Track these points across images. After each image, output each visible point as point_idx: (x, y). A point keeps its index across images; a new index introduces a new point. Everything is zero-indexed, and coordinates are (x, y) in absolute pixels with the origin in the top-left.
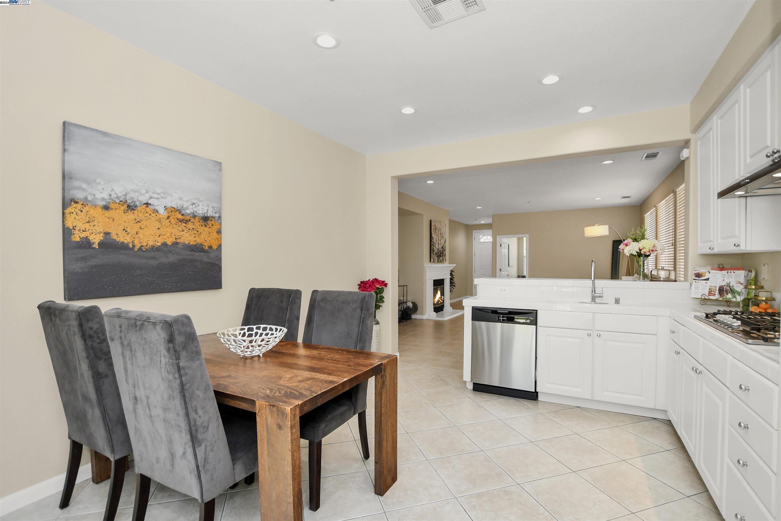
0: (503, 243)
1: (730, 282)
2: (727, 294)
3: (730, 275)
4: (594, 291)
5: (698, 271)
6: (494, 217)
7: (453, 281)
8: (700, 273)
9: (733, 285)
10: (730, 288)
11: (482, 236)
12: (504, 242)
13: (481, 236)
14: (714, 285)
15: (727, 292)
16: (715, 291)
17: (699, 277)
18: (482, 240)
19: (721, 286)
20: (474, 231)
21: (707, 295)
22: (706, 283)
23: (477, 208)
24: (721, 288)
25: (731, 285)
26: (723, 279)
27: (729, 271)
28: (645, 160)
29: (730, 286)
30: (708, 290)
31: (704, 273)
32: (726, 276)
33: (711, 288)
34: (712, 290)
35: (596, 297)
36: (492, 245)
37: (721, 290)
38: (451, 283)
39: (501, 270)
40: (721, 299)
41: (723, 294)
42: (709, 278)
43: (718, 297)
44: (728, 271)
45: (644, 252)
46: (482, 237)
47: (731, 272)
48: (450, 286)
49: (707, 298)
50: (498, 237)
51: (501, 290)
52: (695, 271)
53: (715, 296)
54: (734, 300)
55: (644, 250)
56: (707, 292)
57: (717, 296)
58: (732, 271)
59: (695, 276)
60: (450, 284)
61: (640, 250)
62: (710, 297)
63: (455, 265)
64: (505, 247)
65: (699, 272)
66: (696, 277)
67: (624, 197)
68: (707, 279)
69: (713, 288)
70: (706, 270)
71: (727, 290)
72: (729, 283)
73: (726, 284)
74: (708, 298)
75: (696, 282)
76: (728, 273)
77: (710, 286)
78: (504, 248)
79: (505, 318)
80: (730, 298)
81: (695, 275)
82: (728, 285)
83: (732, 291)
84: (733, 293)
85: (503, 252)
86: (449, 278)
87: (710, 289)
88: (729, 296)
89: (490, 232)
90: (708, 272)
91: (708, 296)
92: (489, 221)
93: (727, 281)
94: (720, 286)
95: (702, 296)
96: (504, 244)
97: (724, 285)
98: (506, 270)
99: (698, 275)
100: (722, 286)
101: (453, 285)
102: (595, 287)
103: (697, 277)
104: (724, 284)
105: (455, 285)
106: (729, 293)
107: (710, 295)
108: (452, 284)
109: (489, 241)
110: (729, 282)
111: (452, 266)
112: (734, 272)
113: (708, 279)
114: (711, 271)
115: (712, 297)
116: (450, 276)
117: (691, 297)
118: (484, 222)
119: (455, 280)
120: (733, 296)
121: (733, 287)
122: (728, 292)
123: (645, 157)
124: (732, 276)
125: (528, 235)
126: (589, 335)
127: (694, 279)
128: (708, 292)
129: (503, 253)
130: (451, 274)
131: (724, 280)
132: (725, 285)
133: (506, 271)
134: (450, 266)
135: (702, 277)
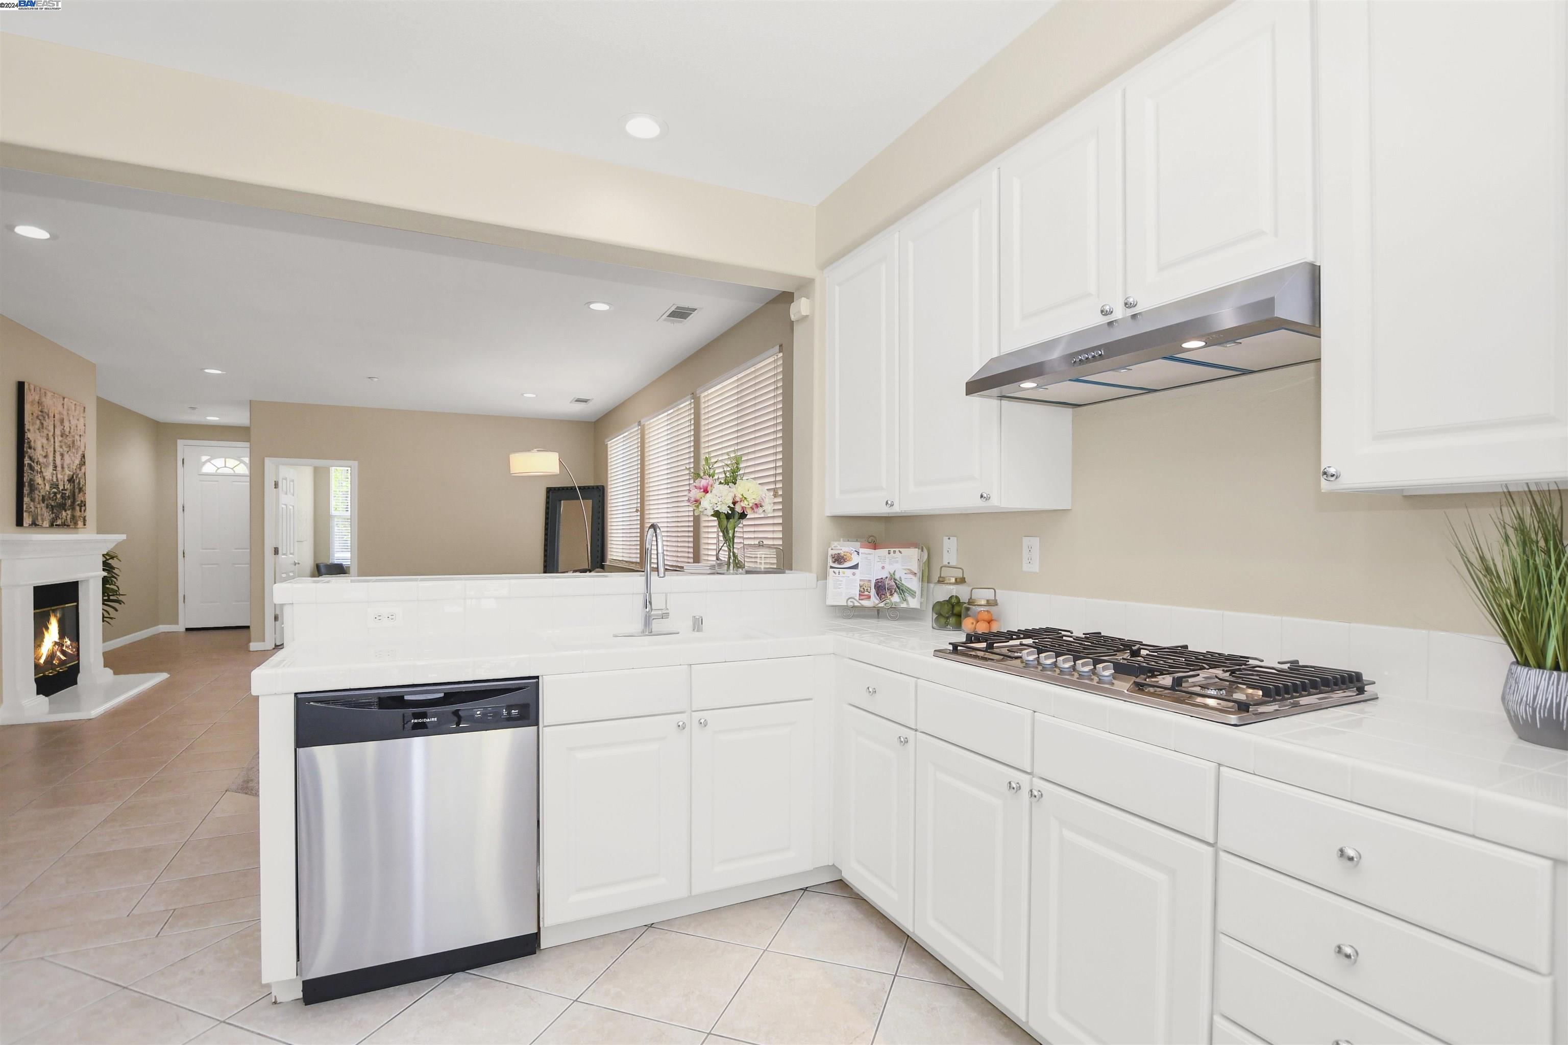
0: (283, 479)
1: (895, 571)
2: (891, 595)
3: (893, 557)
4: (648, 603)
5: (838, 550)
6: (253, 406)
7: (112, 587)
8: (842, 555)
9: (900, 578)
10: (896, 583)
11: (209, 457)
12: (286, 478)
13: (204, 458)
14: (866, 577)
15: (891, 592)
16: (869, 589)
17: (840, 563)
18: (208, 468)
19: (879, 580)
20: (180, 443)
21: (857, 598)
22: (854, 574)
23: (207, 371)
24: (880, 584)
25: (897, 577)
26: (881, 565)
27: (892, 550)
28: (665, 320)
29: (895, 580)
30: (858, 588)
31: (848, 554)
32: (887, 560)
33: (862, 583)
34: (865, 589)
35: (654, 619)
36: (249, 483)
37: (881, 588)
38: (107, 592)
39: (276, 551)
40: (882, 605)
41: (884, 595)
42: (858, 564)
43: (877, 602)
44: (889, 549)
45: (743, 507)
46: (209, 461)
47: (894, 552)
48: (104, 600)
49: (857, 604)
50: (269, 463)
51: (378, 617)
52: (832, 549)
53: (870, 600)
54: (904, 605)
55: (743, 504)
56: (856, 592)
57: (874, 601)
58: (897, 550)
59: (833, 560)
60: (103, 597)
61: (734, 503)
62: (862, 602)
63: (123, 537)
64: (288, 490)
65: (839, 552)
66: (834, 562)
67: (578, 400)
68: (855, 565)
69: (866, 583)
70: (852, 549)
71: (891, 586)
72: (894, 574)
73: (889, 576)
74: (860, 605)
75: (834, 572)
76: (889, 553)
77: (861, 580)
78: (286, 494)
79: (433, 719)
80: (896, 602)
81: (833, 558)
82: (892, 577)
83: (900, 589)
84: (901, 591)
85: (283, 503)
86: (96, 577)
87: (861, 586)
88: (896, 598)
89: (243, 448)
90: (856, 551)
91: (860, 601)
92: (240, 417)
93: (890, 568)
94: (877, 579)
95: (849, 601)
96: (284, 481)
97: (884, 577)
98: (292, 552)
99: (839, 559)
100: (882, 578)
101: (112, 598)
102: (650, 593)
103: (836, 563)
104: (883, 574)
105: (121, 598)
106: (895, 593)
107: (862, 597)
108: (109, 596)
109: (232, 472)
110: (893, 572)
111: (110, 541)
112: (900, 552)
113: (856, 567)
114: (861, 550)
115: (866, 603)
116: (104, 570)
117: (830, 601)
118: (218, 419)
119: (122, 583)
120: (901, 598)
121: (901, 581)
122: (893, 591)
123: (668, 313)
124: (897, 559)
125: (356, 463)
126: (681, 727)
127: (831, 567)
128: (858, 593)
129: (284, 506)
130: (107, 566)
131: (883, 568)
132: (887, 577)
133: (291, 554)
134: (105, 541)
135: (845, 562)
